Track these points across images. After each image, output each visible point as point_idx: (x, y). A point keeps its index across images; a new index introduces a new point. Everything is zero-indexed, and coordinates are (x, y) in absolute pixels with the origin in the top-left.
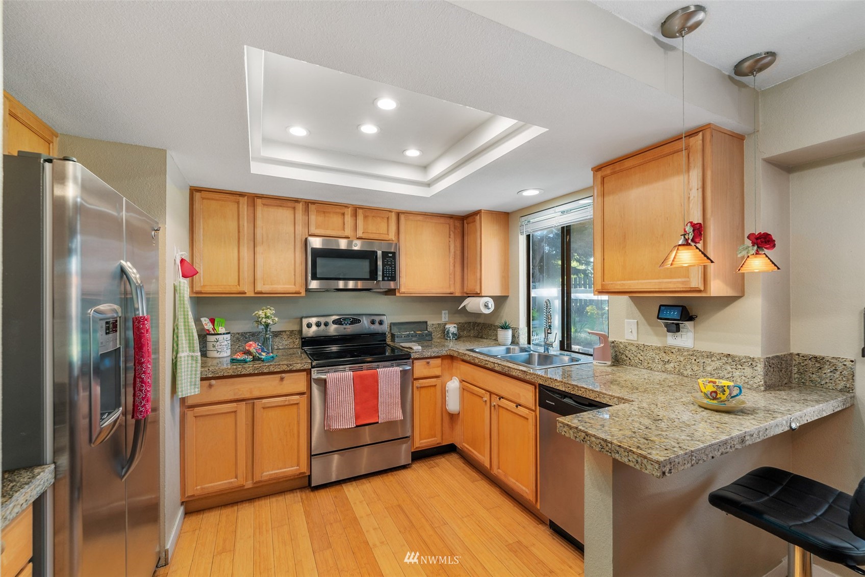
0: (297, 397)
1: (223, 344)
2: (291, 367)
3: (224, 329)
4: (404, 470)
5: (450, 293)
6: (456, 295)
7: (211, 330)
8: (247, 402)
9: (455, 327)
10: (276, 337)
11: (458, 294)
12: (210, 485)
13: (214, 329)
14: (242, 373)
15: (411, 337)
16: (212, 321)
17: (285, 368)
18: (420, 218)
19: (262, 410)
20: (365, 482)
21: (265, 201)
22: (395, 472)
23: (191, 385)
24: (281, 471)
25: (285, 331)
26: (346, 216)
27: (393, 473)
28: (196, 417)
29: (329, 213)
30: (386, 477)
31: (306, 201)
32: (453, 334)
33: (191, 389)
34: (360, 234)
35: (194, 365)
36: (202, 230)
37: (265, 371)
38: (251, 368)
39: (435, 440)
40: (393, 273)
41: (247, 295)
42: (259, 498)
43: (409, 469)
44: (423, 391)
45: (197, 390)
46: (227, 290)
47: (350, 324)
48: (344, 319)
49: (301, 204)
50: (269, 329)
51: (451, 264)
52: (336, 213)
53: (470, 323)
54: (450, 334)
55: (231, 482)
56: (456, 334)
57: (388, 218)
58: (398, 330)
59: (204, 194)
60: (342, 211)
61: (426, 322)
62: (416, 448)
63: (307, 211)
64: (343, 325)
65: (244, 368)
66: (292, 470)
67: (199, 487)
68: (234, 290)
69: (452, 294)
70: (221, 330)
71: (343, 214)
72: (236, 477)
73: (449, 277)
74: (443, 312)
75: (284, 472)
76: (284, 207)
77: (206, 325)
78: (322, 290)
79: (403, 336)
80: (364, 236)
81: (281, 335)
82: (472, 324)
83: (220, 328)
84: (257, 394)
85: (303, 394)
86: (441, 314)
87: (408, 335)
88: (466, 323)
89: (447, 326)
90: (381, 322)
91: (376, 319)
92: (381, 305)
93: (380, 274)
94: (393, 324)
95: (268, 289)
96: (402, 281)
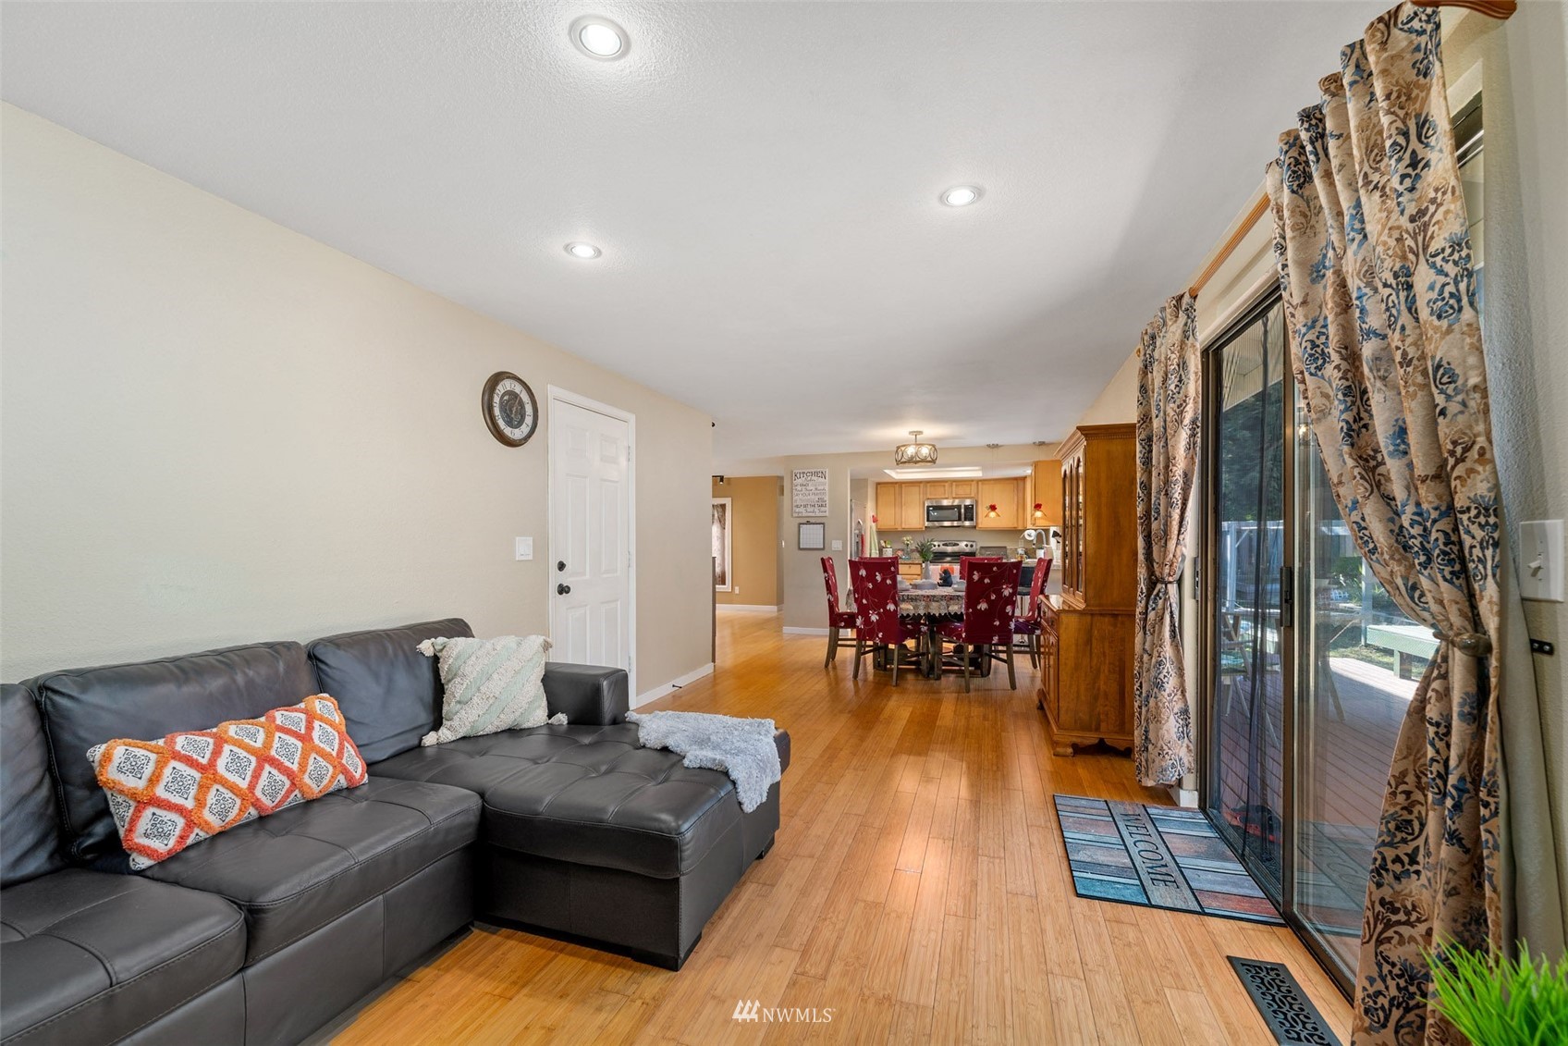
18: (992, 482)
21: (906, 484)
26: (946, 487)
29: (937, 486)
34: (948, 496)
36: (881, 502)
40: (972, 517)
41: (899, 530)
46: (890, 528)
48: (950, 544)
49: (923, 483)
52: (941, 486)
57: (971, 485)
60: (944, 484)
63: (925, 486)
68: (893, 528)
71: (944, 486)
76: (915, 486)
80: (956, 497)
90: (972, 546)
91: (969, 544)
92: (973, 535)
93: (963, 516)
94: (982, 548)
95: (907, 527)
96: (980, 521)
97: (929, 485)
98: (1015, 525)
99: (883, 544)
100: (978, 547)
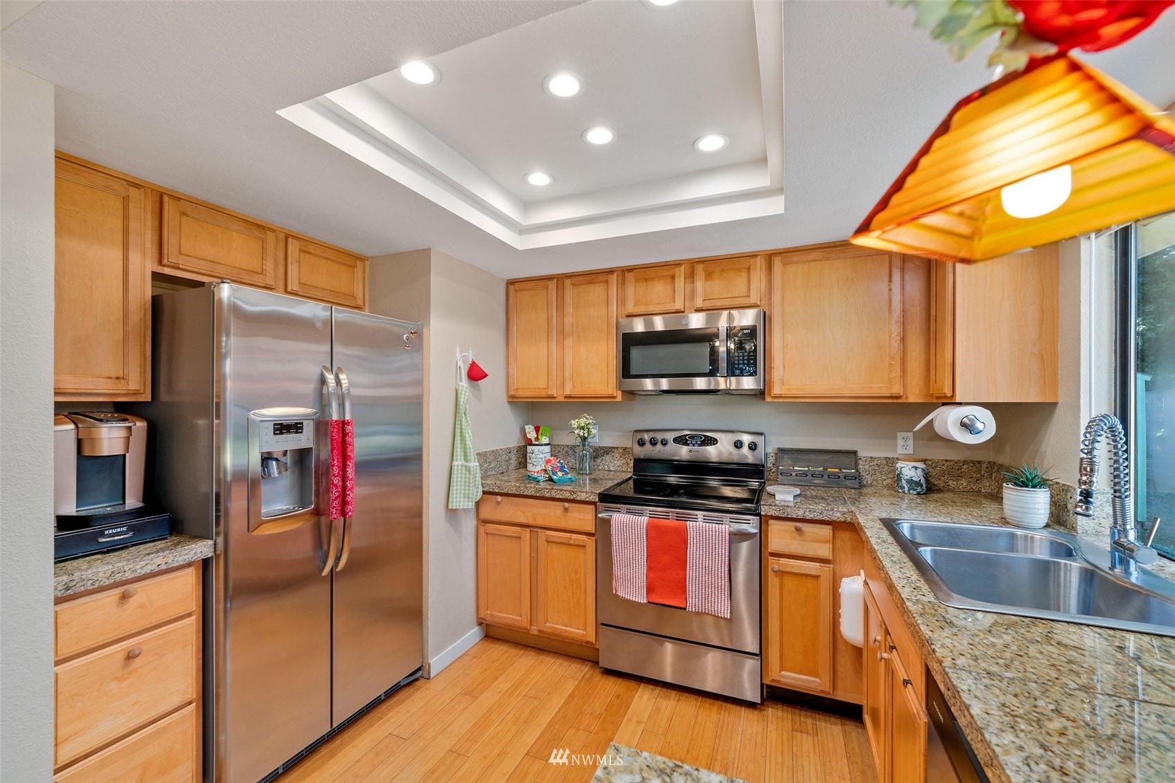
0: (584, 537)
1: (538, 456)
2: (574, 496)
3: (548, 439)
4: (747, 710)
5: (891, 397)
6: (911, 400)
7: (533, 439)
8: (532, 529)
9: (916, 468)
10: (607, 454)
11: (913, 397)
12: (498, 614)
13: (537, 439)
14: (525, 493)
15: (809, 477)
16: (537, 429)
17: (567, 495)
18: (816, 255)
19: (546, 543)
20: (673, 696)
21: (575, 280)
22: (728, 705)
23: (464, 497)
24: (566, 628)
25: (617, 448)
26: (677, 279)
27: (724, 704)
28: (487, 534)
29: (652, 279)
30: (707, 706)
31: (621, 269)
32: (910, 481)
33: (464, 501)
34: (699, 303)
35: (468, 476)
36: (515, 327)
37: (547, 495)
38: (533, 489)
39: (815, 681)
40: (752, 362)
41: (557, 400)
42: (549, 651)
43: (756, 712)
44: (789, 582)
45: (470, 504)
46: (536, 394)
47: (699, 445)
48: (692, 437)
49: (615, 275)
50: (586, 443)
51: (894, 335)
52: (664, 277)
53: (979, 462)
54: (904, 482)
55: (516, 620)
56: (918, 484)
57: (749, 269)
58: (791, 463)
59: (518, 286)
60: (670, 273)
61: (855, 453)
62: (773, 680)
63: (622, 283)
64: (688, 445)
65: (526, 487)
66: (578, 633)
67: (489, 612)
68: (543, 393)
69: (897, 397)
70: (545, 440)
71: (673, 277)
72: (521, 617)
73: (891, 365)
74: (900, 435)
75: (566, 631)
76: (595, 283)
77: (529, 433)
78: (653, 393)
79: (794, 474)
80: (708, 304)
81: (613, 452)
82: (984, 466)
83: (544, 437)
84: (540, 522)
85: (592, 535)
86: (895, 438)
87: (805, 474)
88: (965, 462)
89: (899, 465)
90: (753, 447)
91: (746, 439)
92: (757, 416)
93: (723, 365)
94: (782, 451)
95: (577, 392)
96: (777, 375)
97: (629, 276)
98: (896, 389)
99: (532, 435)
100: (770, 450)
